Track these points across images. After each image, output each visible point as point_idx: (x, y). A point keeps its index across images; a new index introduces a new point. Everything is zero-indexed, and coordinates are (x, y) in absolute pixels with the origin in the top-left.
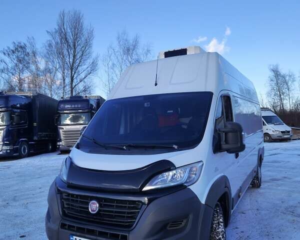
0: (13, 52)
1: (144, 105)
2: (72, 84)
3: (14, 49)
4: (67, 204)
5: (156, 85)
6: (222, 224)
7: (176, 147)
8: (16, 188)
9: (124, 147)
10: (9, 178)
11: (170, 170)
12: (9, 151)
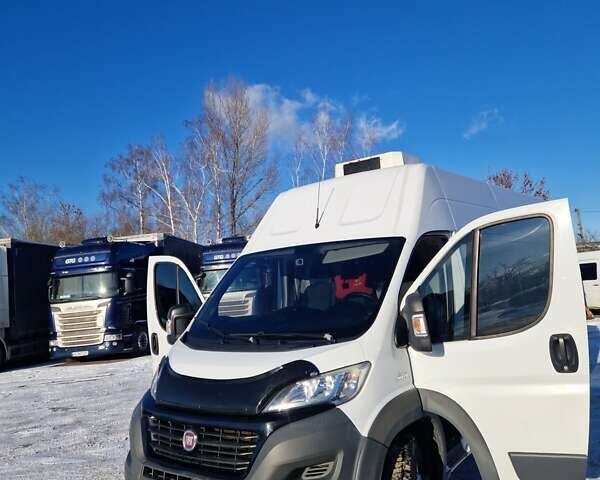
0: (129, 162)
1: (294, 263)
2: (233, 213)
3: (129, 157)
4: (155, 436)
5: (317, 226)
6: (408, 474)
7: (328, 337)
8: (115, 411)
9: (251, 339)
10: (108, 394)
11: (308, 377)
12: (115, 344)
